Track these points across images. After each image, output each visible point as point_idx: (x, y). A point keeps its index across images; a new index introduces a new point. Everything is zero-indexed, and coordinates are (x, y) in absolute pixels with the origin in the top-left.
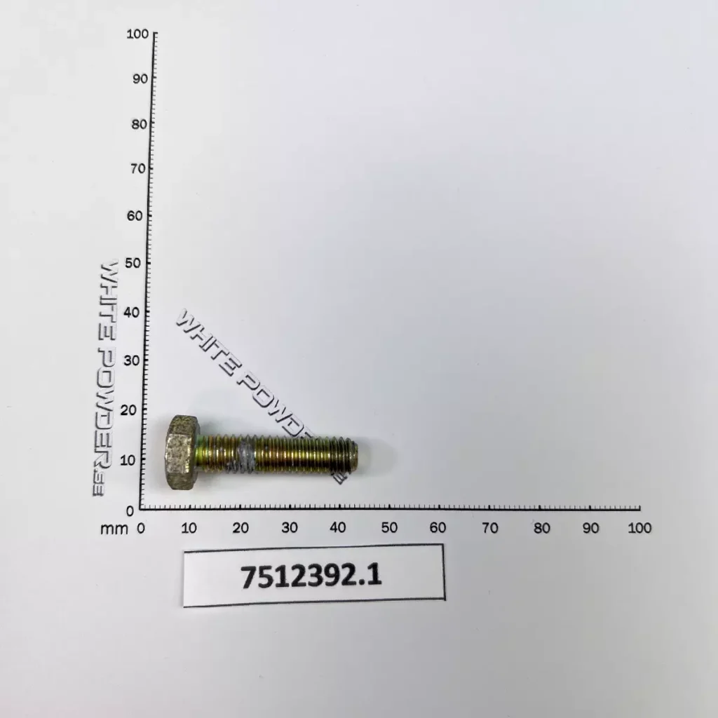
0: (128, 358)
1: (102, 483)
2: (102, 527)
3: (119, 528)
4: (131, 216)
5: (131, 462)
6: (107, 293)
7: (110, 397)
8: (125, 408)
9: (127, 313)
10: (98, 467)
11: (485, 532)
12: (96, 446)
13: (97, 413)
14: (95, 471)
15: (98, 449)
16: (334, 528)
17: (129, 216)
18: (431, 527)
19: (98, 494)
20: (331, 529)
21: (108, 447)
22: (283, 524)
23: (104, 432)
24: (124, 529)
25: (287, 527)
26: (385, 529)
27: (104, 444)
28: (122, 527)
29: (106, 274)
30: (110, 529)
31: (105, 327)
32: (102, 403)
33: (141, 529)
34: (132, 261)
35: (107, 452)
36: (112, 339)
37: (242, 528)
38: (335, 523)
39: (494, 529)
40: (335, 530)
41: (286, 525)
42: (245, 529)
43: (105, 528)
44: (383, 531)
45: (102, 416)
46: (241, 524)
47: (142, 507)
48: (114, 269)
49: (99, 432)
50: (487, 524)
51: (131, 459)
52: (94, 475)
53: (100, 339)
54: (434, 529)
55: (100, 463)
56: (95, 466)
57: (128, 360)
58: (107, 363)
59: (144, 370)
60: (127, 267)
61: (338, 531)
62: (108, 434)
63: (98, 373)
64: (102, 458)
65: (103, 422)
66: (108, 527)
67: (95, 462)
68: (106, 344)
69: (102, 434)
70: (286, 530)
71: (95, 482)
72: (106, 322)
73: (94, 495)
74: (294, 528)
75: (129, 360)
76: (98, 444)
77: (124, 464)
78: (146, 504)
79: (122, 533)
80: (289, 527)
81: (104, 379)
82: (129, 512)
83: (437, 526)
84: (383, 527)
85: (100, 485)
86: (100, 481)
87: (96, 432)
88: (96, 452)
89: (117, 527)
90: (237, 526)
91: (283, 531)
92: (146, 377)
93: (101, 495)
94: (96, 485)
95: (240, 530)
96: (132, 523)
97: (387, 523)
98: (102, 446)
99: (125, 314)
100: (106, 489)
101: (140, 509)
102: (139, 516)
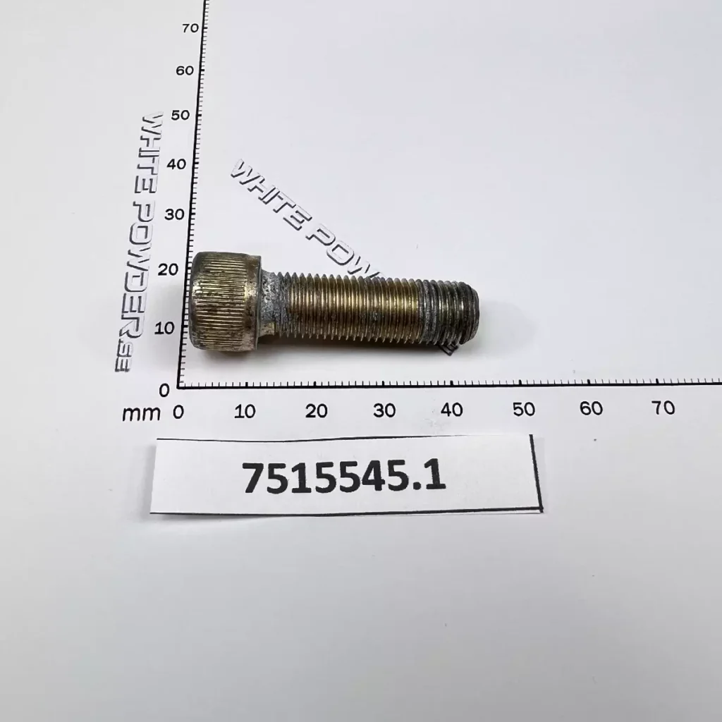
0: (170, 212)
1: (128, 356)
2: (125, 411)
3: (148, 413)
4: (180, 71)
5: (169, 329)
6: (148, 146)
7: (145, 255)
8: (163, 267)
9: (172, 165)
10: (125, 338)
11: (658, 413)
12: (123, 312)
13: (127, 274)
14: (120, 341)
15: (126, 315)
16: (446, 410)
17: (178, 71)
18: (582, 408)
19: (122, 370)
20: (443, 412)
21: (140, 312)
22: (375, 406)
23: (136, 296)
24: (156, 413)
25: (381, 410)
26: (518, 411)
27: (133, 309)
28: (152, 411)
29: (148, 127)
30: (136, 413)
31: (144, 180)
32: (134, 261)
33: (179, 412)
34: (180, 113)
35: (138, 319)
36: (151, 192)
37: (318, 412)
38: (447, 405)
39: (670, 410)
40: (449, 413)
41: (379, 407)
42: (322, 412)
43: (128, 413)
44: (515, 413)
45: (134, 276)
46: (317, 407)
47: (181, 385)
48: (158, 121)
49: (129, 295)
50: (659, 403)
51: (170, 327)
52: (119, 346)
53: (136, 192)
54: (586, 411)
55: (127, 332)
56: (121, 335)
57: (169, 214)
58: (142, 217)
59: (190, 224)
60: (173, 118)
61: (452, 414)
62: (140, 297)
63: (132, 229)
64: (131, 326)
65: (134, 284)
66: (132, 411)
67: (121, 331)
68: (144, 197)
69: (132, 298)
70: (379, 413)
71: (119, 355)
72: (146, 174)
73: (117, 370)
74: (390, 411)
75: (171, 214)
76: (127, 308)
77: (159, 332)
78: (186, 381)
79: (151, 419)
80: (384, 410)
81: (139, 235)
82: (164, 390)
83: (590, 406)
84: (515, 409)
85: (125, 359)
86: (126, 353)
87: (125, 295)
88: (123, 318)
89: (145, 410)
90: (311, 408)
91: (375, 414)
92: (191, 232)
93: (127, 370)
94: (120, 359)
95: (315, 413)
96: (166, 406)
97: (520, 404)
98: (131, 311)
99: (169, 166)
100: (133, 363)
101: (178, 387)
102: (176, 396)
